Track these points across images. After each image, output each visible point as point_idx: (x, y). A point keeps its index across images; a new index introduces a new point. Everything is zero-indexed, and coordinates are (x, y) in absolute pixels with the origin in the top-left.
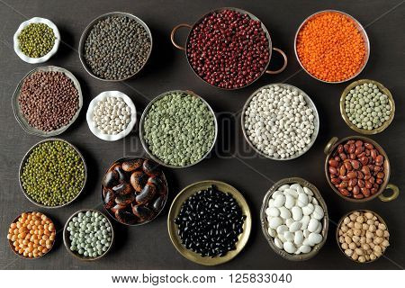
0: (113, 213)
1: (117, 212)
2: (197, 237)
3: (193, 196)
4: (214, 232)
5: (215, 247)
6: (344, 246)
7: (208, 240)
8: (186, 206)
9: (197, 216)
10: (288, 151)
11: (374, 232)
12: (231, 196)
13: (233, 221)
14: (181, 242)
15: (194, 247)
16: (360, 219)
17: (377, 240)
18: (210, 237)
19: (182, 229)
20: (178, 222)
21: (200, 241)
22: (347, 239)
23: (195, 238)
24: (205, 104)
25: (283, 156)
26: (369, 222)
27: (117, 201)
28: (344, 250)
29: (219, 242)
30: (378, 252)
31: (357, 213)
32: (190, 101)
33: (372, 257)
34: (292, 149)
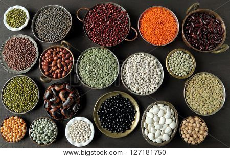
0: (50, 114)
1: (53, 113)
2: (110, 122)
3: (108, 99)
4: (119, 120)
5: (119, 128)
6: (183, 136)
7: (116, 124)
8: (104, 105)
9: (110, 110)
10: (145, 90)
11: (199, 128)
12: (129, 100)
13: (130, 114)
14: (100, 124)
15: (108, 128)
16: (192, 121)
17: (201, 132)
18: (116, 122)
19: (101, 117)
20: (99, 114)
21: (111, 124)
22: (185, 132)
23: (108, 122)
24: (111, 53)
25: (141, 93)
26: (197, 122)
27: (52, 107)
28: (184, 138)
29: (122, 125)
30: (202, 138)
31: (190, 118)
32: (103, 52)
33: (199, 141)
34: (147, 90)
